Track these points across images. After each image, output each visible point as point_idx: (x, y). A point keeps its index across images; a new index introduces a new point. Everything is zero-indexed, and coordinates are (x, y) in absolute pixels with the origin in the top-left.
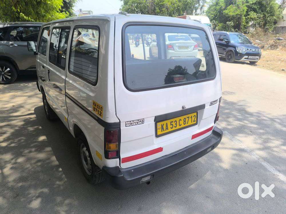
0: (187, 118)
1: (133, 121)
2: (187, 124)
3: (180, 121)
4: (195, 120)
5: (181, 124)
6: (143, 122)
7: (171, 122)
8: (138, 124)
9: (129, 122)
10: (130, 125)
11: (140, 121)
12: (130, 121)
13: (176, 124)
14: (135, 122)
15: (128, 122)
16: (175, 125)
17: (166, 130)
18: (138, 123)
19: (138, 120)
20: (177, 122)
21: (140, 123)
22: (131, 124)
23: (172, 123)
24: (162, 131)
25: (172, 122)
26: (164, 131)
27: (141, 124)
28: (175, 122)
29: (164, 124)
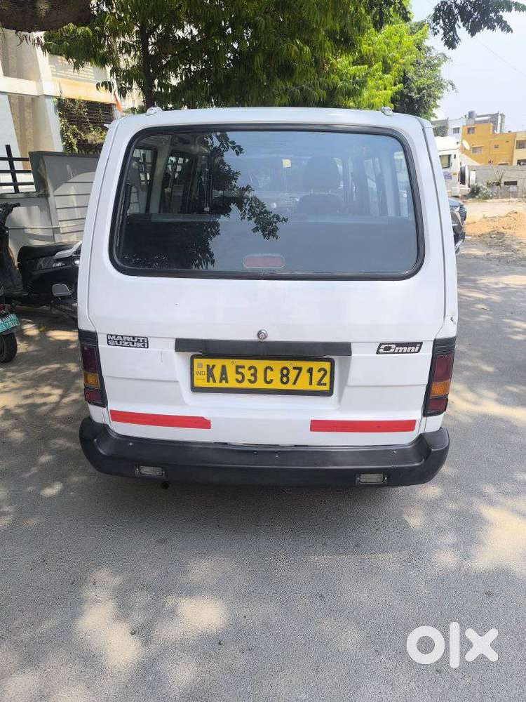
0: (294, 368)
1: (122, 337)
2: (294, 383)
3: (268, 371)
4: (323, 382)
5: (272, 381)
6: (146, 344)
7: (238, 367)
8: (135, 345)
9: (114, 337)
10: (117, 344)
11: (138, 341)
12: (116, 336)
13: (254, 375)
14: (127, 341)
15: (112, 335)
16: (252, 379)
17: (221, 382)
18: (133, 344)
19: (134, 338)
20: (256, 371)
21: (139, 345)
22: (119, 341)
23: (240, 370)
24: (208, 381)
25: (243, 367)
26: (214, 381)
27: (140, 347)
28: (250, 369)
29: (214, 366)
